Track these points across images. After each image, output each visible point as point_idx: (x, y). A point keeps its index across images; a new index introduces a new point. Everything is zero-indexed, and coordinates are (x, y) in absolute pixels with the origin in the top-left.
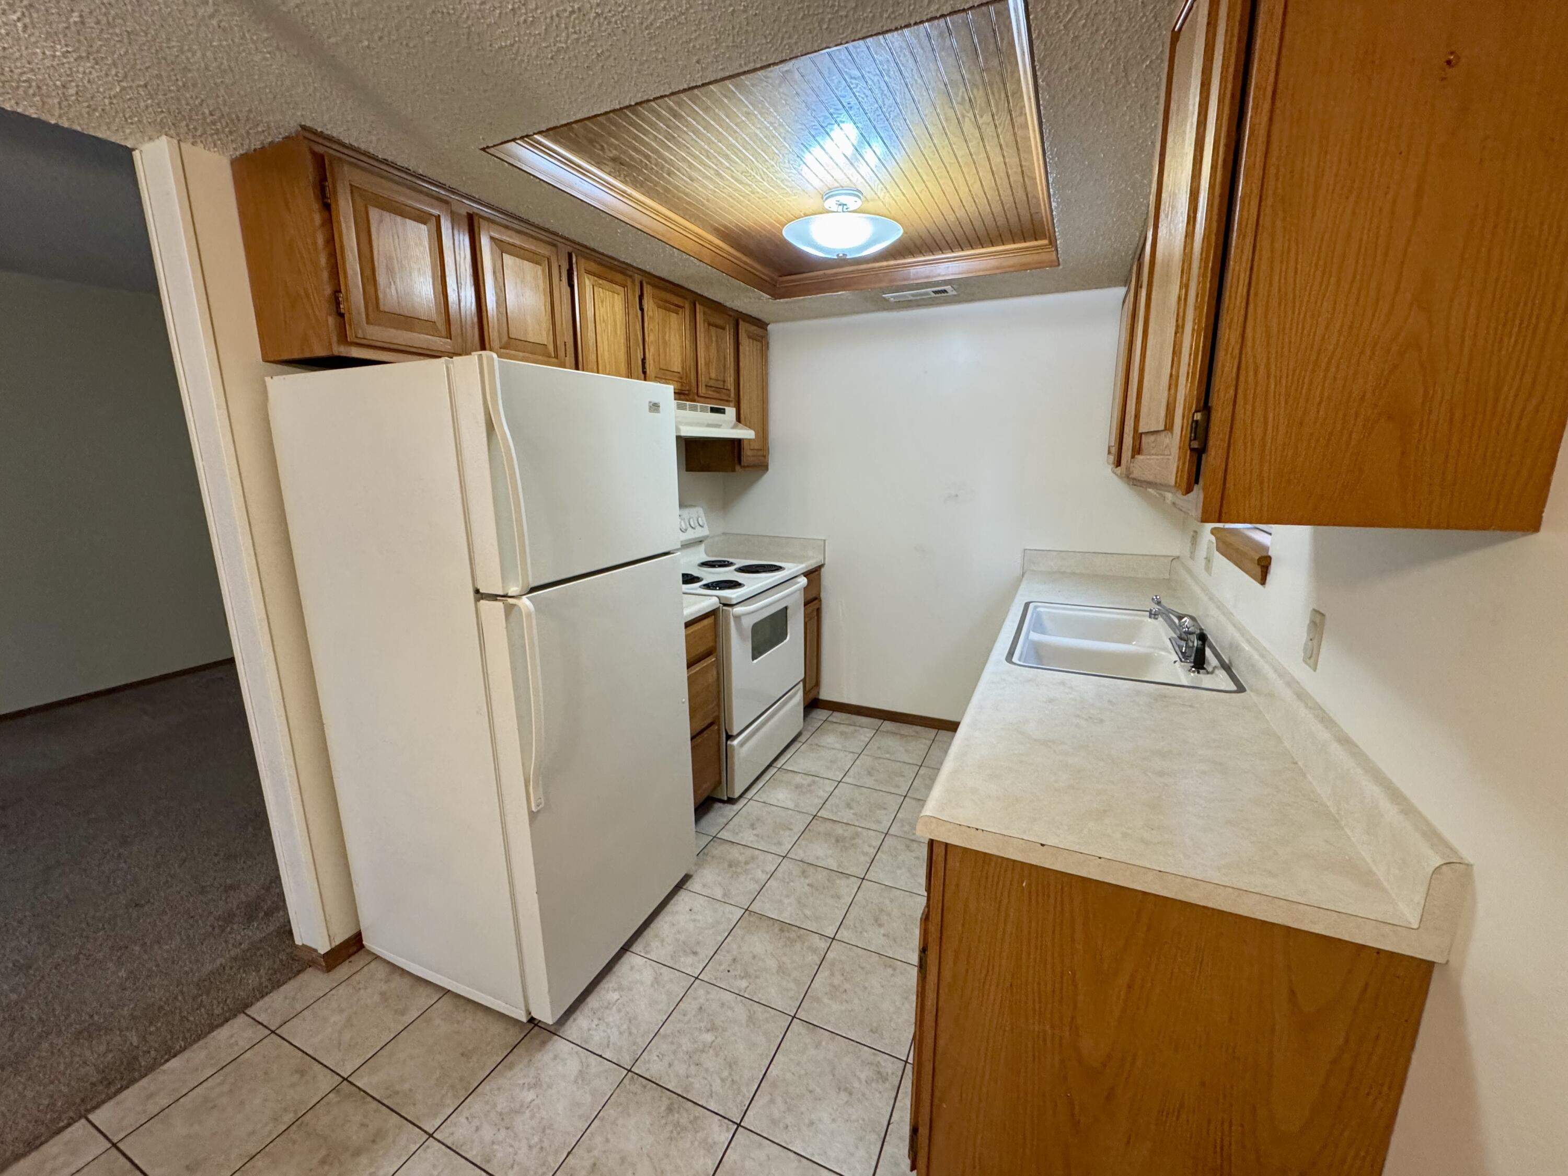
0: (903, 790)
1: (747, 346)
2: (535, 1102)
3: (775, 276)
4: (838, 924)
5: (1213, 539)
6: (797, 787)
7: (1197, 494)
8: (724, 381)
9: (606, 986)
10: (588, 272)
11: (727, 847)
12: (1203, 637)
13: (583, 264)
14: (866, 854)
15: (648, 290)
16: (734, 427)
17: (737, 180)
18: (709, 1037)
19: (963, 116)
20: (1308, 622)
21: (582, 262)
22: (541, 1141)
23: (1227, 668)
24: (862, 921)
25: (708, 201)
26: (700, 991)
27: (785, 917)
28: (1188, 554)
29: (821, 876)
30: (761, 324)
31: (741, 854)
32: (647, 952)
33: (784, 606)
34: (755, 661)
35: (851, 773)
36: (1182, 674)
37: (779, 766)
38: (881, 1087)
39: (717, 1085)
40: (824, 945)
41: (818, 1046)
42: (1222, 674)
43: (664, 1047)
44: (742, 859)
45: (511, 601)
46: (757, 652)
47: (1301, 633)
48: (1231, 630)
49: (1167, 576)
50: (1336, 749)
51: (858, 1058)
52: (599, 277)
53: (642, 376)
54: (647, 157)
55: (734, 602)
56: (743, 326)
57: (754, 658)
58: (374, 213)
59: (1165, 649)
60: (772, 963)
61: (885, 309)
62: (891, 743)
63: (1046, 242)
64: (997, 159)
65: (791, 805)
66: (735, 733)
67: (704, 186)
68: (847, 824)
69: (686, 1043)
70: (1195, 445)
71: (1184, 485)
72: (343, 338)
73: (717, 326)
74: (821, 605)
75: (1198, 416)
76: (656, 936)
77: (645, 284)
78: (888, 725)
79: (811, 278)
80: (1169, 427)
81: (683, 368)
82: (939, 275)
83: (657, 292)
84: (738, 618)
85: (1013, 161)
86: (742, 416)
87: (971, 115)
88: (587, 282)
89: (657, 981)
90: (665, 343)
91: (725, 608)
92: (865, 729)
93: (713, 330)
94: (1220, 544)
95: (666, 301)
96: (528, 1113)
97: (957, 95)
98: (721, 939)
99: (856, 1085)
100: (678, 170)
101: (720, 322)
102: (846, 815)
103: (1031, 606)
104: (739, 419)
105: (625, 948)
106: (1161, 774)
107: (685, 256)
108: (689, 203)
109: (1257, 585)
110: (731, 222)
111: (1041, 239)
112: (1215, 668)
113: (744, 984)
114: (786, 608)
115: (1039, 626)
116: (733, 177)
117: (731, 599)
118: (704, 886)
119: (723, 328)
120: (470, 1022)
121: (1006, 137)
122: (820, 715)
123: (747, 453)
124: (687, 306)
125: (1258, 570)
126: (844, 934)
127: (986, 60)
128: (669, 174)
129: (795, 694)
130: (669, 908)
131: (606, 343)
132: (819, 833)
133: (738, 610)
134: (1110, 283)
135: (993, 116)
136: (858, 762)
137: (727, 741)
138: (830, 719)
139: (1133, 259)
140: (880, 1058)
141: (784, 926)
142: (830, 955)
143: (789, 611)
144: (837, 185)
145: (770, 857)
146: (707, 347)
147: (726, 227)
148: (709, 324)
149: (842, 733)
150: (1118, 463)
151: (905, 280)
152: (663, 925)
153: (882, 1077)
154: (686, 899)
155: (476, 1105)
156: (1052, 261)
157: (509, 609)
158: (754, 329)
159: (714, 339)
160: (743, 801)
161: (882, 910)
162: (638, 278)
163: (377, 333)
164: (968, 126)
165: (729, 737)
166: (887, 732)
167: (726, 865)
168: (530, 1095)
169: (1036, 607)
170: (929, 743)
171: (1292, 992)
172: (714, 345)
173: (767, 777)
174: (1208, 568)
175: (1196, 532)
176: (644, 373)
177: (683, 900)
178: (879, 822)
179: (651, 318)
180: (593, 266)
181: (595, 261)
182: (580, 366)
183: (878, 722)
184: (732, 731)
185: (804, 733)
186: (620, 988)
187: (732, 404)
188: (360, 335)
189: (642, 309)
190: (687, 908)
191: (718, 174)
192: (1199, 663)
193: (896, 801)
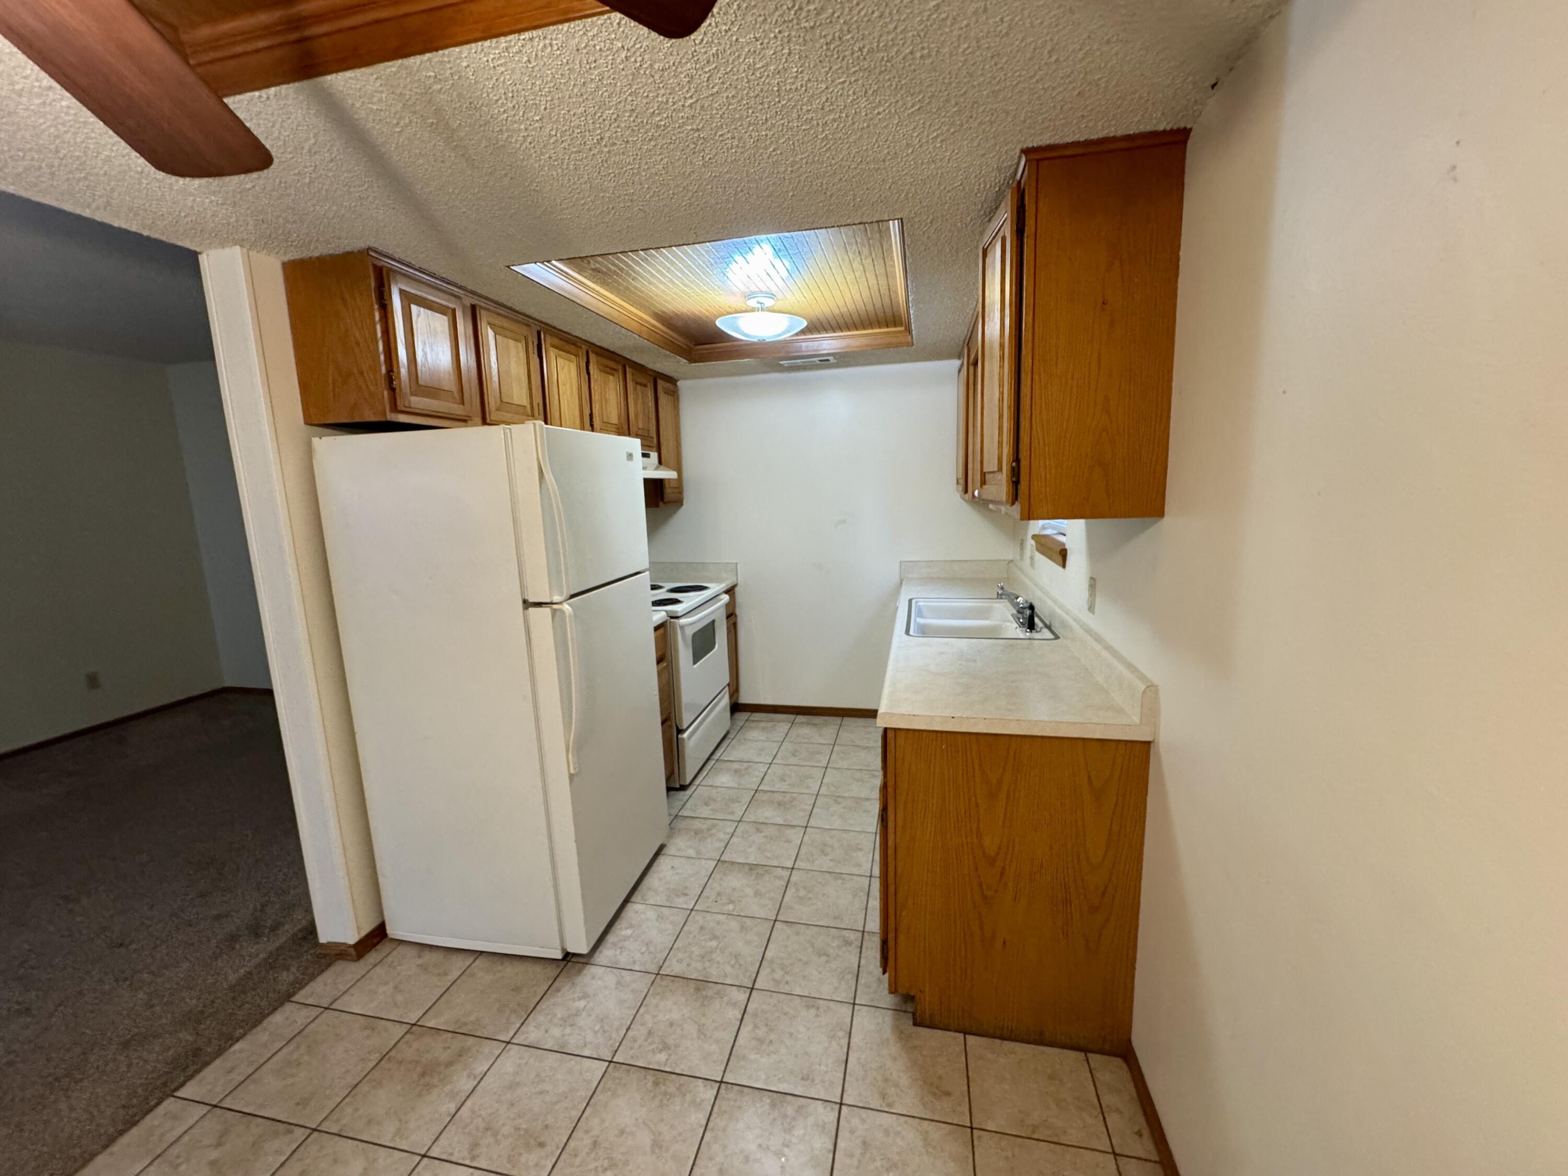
0: (824, 763)
1: (663, 400)
2: (588, 1007)
3: (692, 346)
4: (794, 858)
5: (1033, 542)
6: (736, 771)
7: (1017, 506)
8: (649, 431)
9: (619, 927)
10: (553, 346)
11: (688, 821)
12: (1032, 607)
13: (549, 339)
14: (804, 810)
15: (592, 357)
16: (657, 469)
17: (684, 285)
18: (714, 943)
19: (854, 260)
20: (1088, 584)
21: (549, 338)
22: (602, 1027)
23: (1049, 627)
24: (812, 854)
25: (656, 296)
26: (698, 918)
27: (751, 860)
28: (1018, 557)
29: (771, 831)
30: (672, 381)
31: (704, 824)
32: (645, 900)
33: (711, 620)
34: (695, 666)
35: (779, 756)
36: (1021, 633)
37: (716, 758)
38: (850, 949)
39: (728, 969)
40: (786, 873)
41: (798, 934)
42: (1046, 631)
43: (680, 955)
44: (704, 827)
45: (555, 606)
46: (697, 658)
47: (1085, 594)
48: (1050, 603)
49: (1006, 576)
50: (1105, 654)
51: (829, 935)
52: (560, 349)
53: (590, 428)
54: (621, 269)
55: (679, 614)
56: (660, 383)
57: (695, 663)
58: (414, 308)
59: (1010, 621)
60: (749, 891)
61: (779, 371)
62: (806, 731)
63: (902, 329)
64: (873, 281)
65: (736, 786)
66: (685, 727)
67: (657, 287)
68: (783, 792)
69: (696, 951)
70: (1014, 479)
71: (1010, 501)
72: (395, 408)
73: (641, 384)
74: (736, 619)
75: (1014, 464)
76: (649, 889)
77: (590, 353)
78: (801, 719)
79: (720, 348)
80: (1000, 469)
81: (619, 419)
82: (825, 349)
83: (599, 358)
84: (682, 627)
85: (883, 282)
86: (663, 460)
87: (859, 259)
88: (552, 353)
89: (660, 917)
90: (606, 400)
91: (672, 620)
92: (782, 723)
93: (639, 387)
94: (1039, 546)
95: (607, 367)
96: (584, 1014)
97: (851, 249)
98: (703, 882)
99: (832, 951)
100: (642, 277)
101: (644, 381)
102: (783, 787)
103: (914, 601)
104: (660, 462)
105: (627, 901)
106: (1013, 681)
107: (630, 333)
108: (639, 296)
109: (1060, 569)
110: (668, 309)
111: (899, 326)
112: (1041, 628)
113: (731, 907)
114: (713, 621)
115: (920, 614)
116: (682, 283)
117: (677, 612)
118: (679, 850)
119: (645, 386)
120: (510, 970)
121: (880, 270)
122: (742, 716)
123: (668, 491)
124: (620, 368)
125: (1060, 559)
126: (799, 864)
127: (872, 234)
128: (633, 280)
129: (725, 694)
130: (655, 868)
131: (566, 402)
132: (763, 801)
133: (683, 621)
134: (949, 356)
135: (873, 260)
136: (782, 748)
137: (678, 733)
138: (752, 718)
139: (964, 343)
140: (845, 932)
141: (752, 867)
142: (793, 879)
143: (716, 624)
144: (758, 290)
145: (729, 823)
146: (636, 403)
147: (664, 312)
148: (637, 383)
149: (764, 729)
150: (966, 491)
151: (798, 352)
152: (652, 880)
153: (848, 943)
154: (667, 861)
155: (539, 1017)
156: (908, 343)
157: (554, 612)
158: (668, 385)
159: (640, 396)
160: (693, 788)
161: (825, 845)
162: (584, 348)
163: (418, 402)
164: (856, 265)
165: (680, 731)
166: (802, 723)
167: (693, 834)
168: (582, 1004)
169: (917, 602)
170: (838, 727)
171: (1089, 777)
172: (640, 400)
173: (708, 767)
174: (1032, 565)
175: (1022, 540)
176: (592, 426)
177: (663, 863)
178: (808, 787)
179: (596, 380)
180: (556, 341)
181: (557, 337)
182: (549, 422)
183: (792, 717)
184: (681, 726)
185: (732, 731)
186: (631, 926)
187: (654, 449)
188: (407, 404)
189: (588, 374)
190: (669, 867)
191: (671, 281)
192: (1031, 626)
193: (818, 773)
